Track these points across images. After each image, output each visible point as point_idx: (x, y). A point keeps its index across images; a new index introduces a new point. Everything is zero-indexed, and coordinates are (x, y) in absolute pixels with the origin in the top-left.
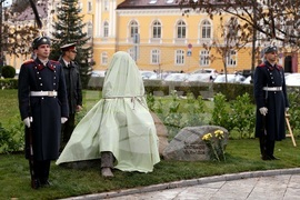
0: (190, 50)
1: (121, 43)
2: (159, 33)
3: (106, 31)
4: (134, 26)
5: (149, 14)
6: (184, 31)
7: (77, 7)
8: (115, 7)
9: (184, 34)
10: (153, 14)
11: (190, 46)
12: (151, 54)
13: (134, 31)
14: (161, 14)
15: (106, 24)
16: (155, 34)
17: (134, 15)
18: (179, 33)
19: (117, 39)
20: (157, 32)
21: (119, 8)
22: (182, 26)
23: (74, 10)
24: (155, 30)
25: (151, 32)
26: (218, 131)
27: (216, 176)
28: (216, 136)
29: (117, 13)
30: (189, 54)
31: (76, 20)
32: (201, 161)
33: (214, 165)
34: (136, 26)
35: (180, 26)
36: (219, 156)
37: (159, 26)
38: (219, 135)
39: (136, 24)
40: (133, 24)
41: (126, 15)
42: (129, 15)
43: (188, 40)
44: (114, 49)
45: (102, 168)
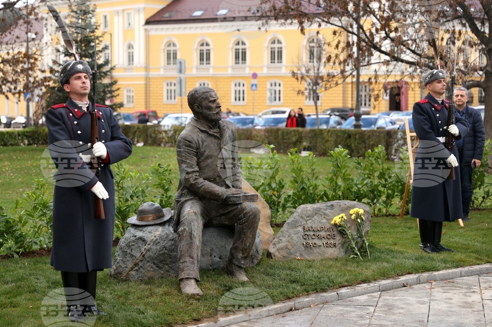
0: (254, 81)
1: (152, 73)
2: (208, 58)
3: (131, 58)
4: (172, 48)
5: (193, 31)
6: (244, 53)
7: (93, 20)
8: (143, 22)
9: (244, 59)
10: (199, 31)
11: (255, 76)
13: (171, 57)
14: (211, 31)
15: (130, 47)
16: (201, 59)
17: (170, 32)
18: (237, 57)
19: (147, 68)
20: (205, 57)
21: (148, 22)
22: (240, 47)
23: (89, 26)
24: (201, 54)
25: (196, 57)
26: (356, 210)
27: (365, 285)
28: (353, 217)
29: (146, 30)
30: (254, 88)
31: (92, 41)
32: (331, 259)
33: (355, 265)
34: (174, 48)
35: (237, 47)
36: (359, 250)
37: (208, 48)
38: (358, 215)
39: (174, 45)
40: (169, 45)
41: (159, 33)
42: (164, 33)
43: (250, 67)
44: (143, 82)
45: (181, 280)
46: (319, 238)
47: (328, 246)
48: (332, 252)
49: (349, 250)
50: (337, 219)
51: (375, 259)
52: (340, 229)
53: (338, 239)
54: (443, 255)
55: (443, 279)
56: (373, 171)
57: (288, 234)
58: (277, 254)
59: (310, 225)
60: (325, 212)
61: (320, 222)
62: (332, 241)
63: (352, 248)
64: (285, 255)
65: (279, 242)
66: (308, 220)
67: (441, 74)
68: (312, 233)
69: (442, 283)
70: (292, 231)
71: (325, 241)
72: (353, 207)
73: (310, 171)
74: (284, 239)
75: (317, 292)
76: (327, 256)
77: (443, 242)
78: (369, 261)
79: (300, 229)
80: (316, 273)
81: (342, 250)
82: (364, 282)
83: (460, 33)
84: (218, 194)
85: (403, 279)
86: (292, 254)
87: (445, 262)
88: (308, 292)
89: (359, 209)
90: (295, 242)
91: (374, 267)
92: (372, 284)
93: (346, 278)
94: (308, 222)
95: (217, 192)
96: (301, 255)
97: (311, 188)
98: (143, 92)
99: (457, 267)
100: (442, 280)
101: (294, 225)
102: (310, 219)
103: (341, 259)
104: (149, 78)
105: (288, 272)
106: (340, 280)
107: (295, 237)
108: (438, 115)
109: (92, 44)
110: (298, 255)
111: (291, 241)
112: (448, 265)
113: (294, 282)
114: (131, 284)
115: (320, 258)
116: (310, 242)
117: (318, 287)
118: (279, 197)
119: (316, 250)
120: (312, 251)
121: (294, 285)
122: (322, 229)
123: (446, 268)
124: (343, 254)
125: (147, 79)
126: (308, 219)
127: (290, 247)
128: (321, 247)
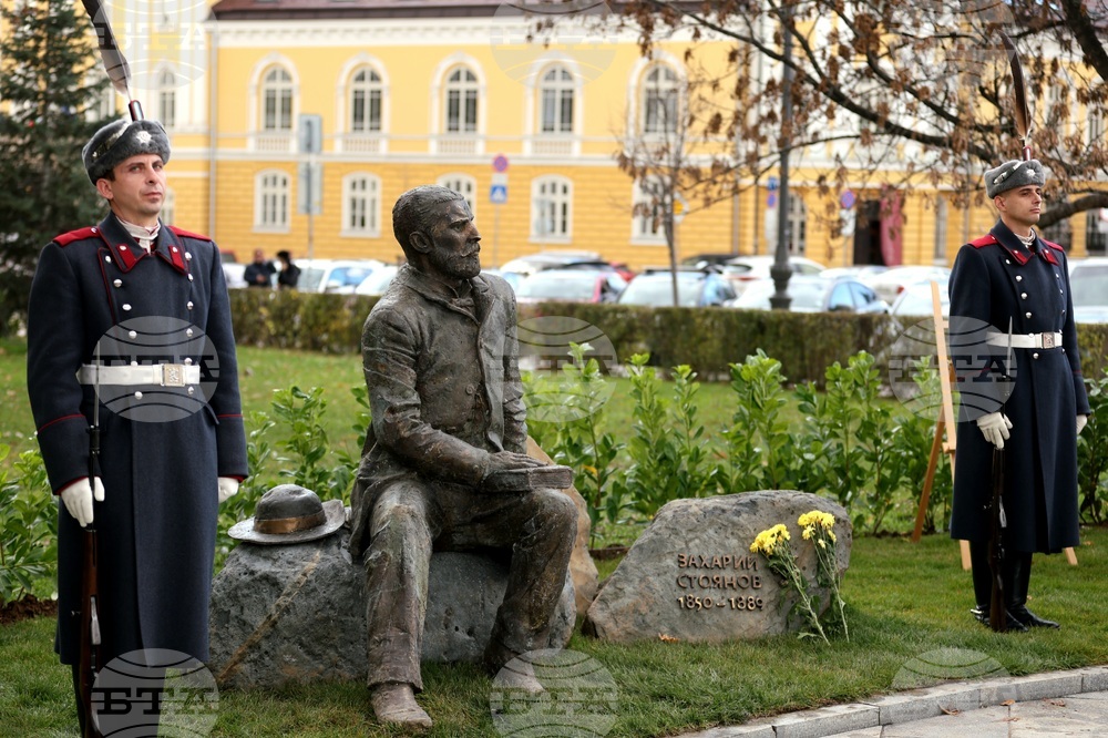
0: (500, 179)
1: (226, 153)
2: (376, 114)
4: (279, 85)
5: (337, 41)
6: (472, 104)
9: (472, 118)
10: (352, 41)
11: (501, 164)
12: (347, 194)
13: (278, 108)
14: (383, 40)
16: (358, 115)
17: (275, 42)
18: (453, 112)
19: (211, 137)
20: (367, 110)
22: (463, 86)
24: (358, 103)
25: (343, 110)
26: (814, 514)
27: (841, 709)
28: (807, 533)
29: (210, 33)
30: (498, 195)
31: (78, 59)
32: (750, 642)
33: (812, 657)
34: (286, 85)
35: (455, 86)
36: (820, 619)
37: (375, 86)
38: (819, 529)
39: (286, 77)
40: (272, 77)
41: (244, 42)
42: (259, 42)
43: (488, 141)
44: (200, 174)
45: (375, 687)
46: (720, 585)
47: (740, 605)
48: (752, 623)
49: (794, 618)
50: (766, 539)
51: (865, 643)
52: (774, 566)
53: (767, 591)
54: (1032, 637)
55: (1040, 697)
56: (846, 418)
57: (640, 574)
58: (610, 625)
59: (695, 552)
60: (735, 519)
61: (722, 545)
62: (752, 595)
63: (805, 615)
64: (631, 627)
65: (616, 596)
66: (691, 540)
67: (1031, 173)
68: (701, 574)
69: (1036, 708)
70: (649, 567)
71: (733, 596)
72: (808, 507)
73: (682, 414)
74: (629, 589)
75: (722, 723)
76: (739, 632)
77: (1032, 603)
78: (847, 648)
79: (670, 562)
80: (714, 677)
81: (778, 619)
82: (840, 699)
83: (1055, 65)
84: (471, 466)
85: (938, 694)
86: (648, 626)
87: (1042, 653)
88: (698, 722)
89: (821, 514)
90: (656, 595)
91: (863, 660)
92: (859, 707)
93: (796, 688)
94: (691, 545)
95: (467, 462)
96: (673, 631)
97: (685, 459)
98: (199, 200)
99: (1072, 667)
100: (1035, 699)
101: (655, 550)
102: (697, 537)
103: (776, 642)
104: (218, 165)
105: (644, 672)
106: (777, 695)
107: (656, 583)
108: (1019, 278)
109: (77, 69)
110: (665, 629)
111: (646, 592)
112: (1049, 662)
113: (662, 697)
114: (242, 697)
115: (720, 637)
116: (696, 595)
117: (724, 710)
118: (602, 479)
119: (710, 619)
120: (700, 621)
121: (663, 706)
122: (725, 563)
123: (1045, 669)
124: (780, 629)
125: (211, 165)
126: (691, 536)
127: (644, 609)
128: (724, 610)
